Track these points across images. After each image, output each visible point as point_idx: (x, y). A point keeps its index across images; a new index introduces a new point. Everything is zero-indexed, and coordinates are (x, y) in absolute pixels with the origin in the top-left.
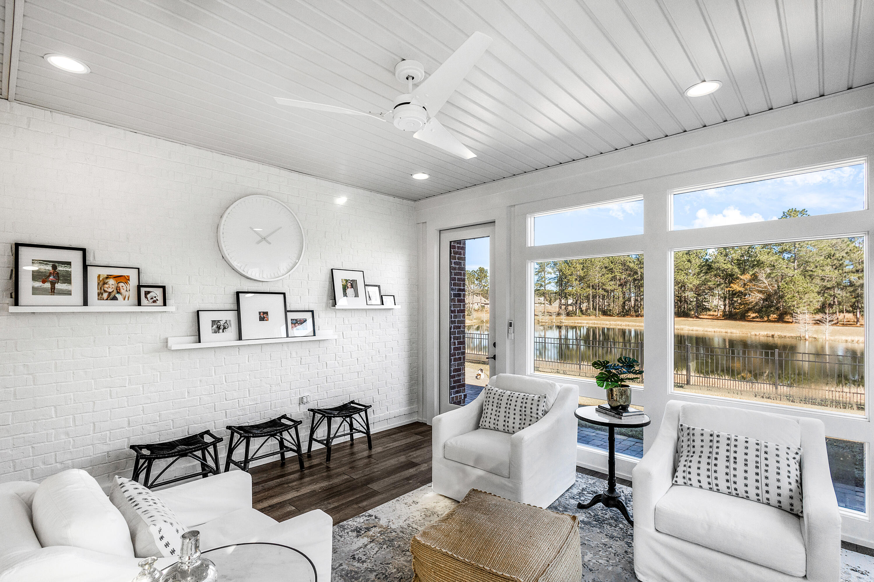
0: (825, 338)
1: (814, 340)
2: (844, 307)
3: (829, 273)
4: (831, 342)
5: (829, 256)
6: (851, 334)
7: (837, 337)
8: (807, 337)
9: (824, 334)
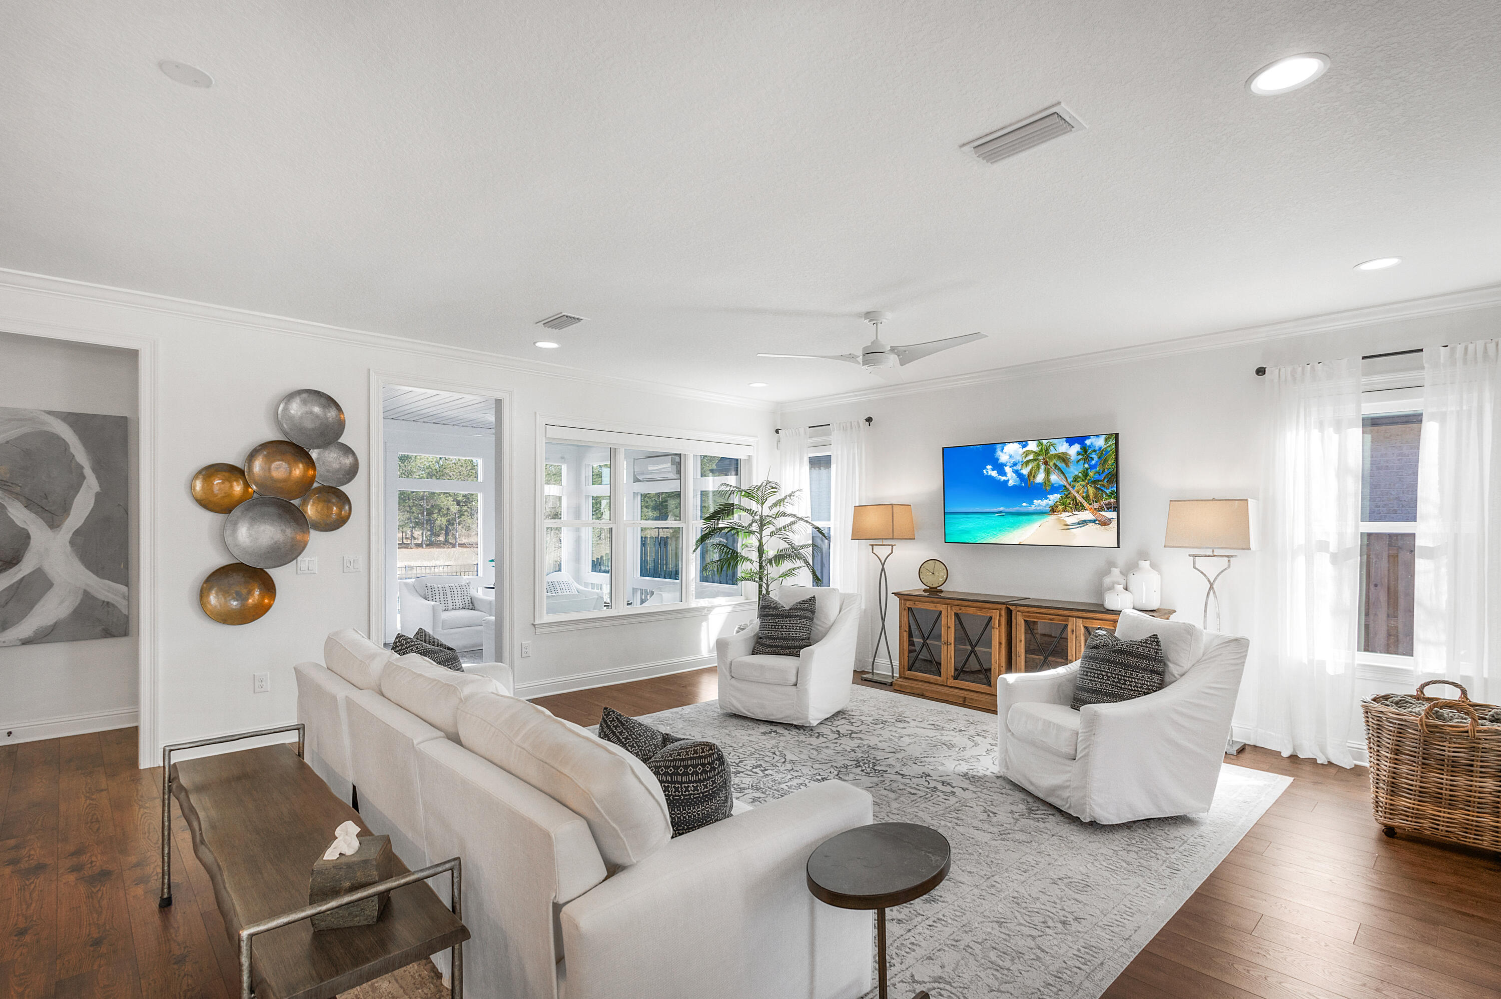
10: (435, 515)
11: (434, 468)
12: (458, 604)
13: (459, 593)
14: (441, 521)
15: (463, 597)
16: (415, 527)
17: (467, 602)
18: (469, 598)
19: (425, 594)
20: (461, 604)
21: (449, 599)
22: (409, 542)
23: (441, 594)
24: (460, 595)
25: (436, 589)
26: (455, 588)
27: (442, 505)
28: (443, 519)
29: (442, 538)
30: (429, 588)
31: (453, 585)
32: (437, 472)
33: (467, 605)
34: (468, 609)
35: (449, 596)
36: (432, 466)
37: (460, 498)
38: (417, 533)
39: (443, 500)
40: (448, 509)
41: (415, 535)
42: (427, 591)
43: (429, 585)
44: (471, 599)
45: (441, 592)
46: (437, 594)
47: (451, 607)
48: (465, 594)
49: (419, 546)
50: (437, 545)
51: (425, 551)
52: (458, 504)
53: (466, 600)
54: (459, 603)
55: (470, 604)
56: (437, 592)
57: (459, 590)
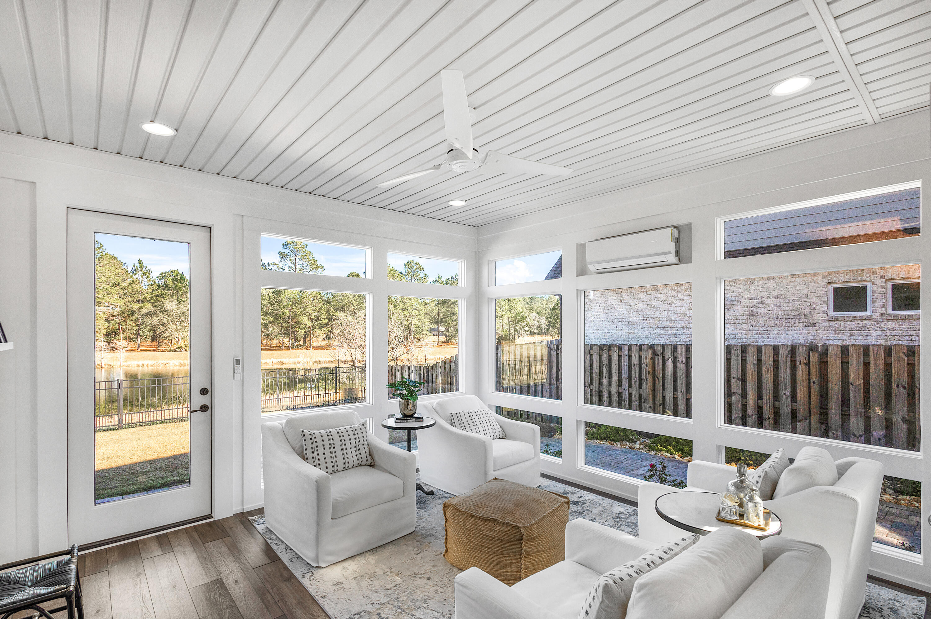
0: (119, 364)
1: (109, 367)
2: (128, 334)
3: (116, 301)
4: (125, 368)
5: (115, 285)
6: (139, 359)
7: (129, 363)
8: (103, 365)
9: (118, 360)
10: (297, 329)
11: (296, 298)
12: (351, 459)
13: (353, 441)
14: (301, 332)
15: (357, 448)
16: (285, 336)
17: (364, 455)
18: (366, 447)
19: (303, 452)
20: (355, 458)
21: (339, 453)
22: (281, 345)
23: (327, 447)
24: (353, 445)
25: (319, 439)
26: (346, 434)
27: (301, 322)
28: (302, 330)
29: (301, 343)
30: (308, 437)
31: (342, 429)
32: (298, 301)
33: (364, 459)
34: (365, 465)
35: (338, 449)
36: (295, 297)
37: (313, 317)
38: (286, 340)
39: (302, 319)
40: (305, 324)
41: (285, 342)
42: (304, 443)
43: (306, 432)
44: (369, 448)
45: (326, 443)
46: (321, 448)
47: (341, 466)
48: (362, 442)
49: (288, 348)
50: (299, 347)
51: (291, 351)
52: (312, 321)
53: (363, 451)
54: (353, 458)
55: (369, 458)
56: (320, 444)
57: (352, 437)
